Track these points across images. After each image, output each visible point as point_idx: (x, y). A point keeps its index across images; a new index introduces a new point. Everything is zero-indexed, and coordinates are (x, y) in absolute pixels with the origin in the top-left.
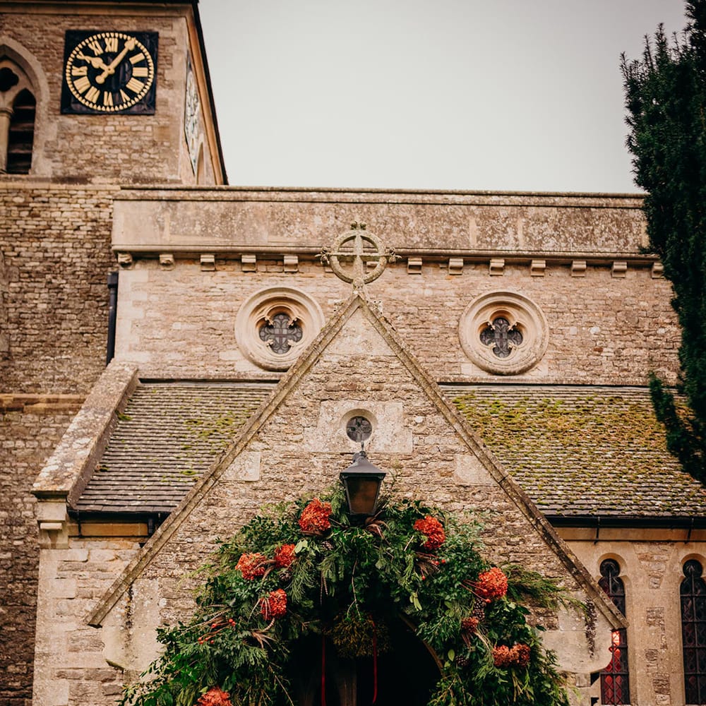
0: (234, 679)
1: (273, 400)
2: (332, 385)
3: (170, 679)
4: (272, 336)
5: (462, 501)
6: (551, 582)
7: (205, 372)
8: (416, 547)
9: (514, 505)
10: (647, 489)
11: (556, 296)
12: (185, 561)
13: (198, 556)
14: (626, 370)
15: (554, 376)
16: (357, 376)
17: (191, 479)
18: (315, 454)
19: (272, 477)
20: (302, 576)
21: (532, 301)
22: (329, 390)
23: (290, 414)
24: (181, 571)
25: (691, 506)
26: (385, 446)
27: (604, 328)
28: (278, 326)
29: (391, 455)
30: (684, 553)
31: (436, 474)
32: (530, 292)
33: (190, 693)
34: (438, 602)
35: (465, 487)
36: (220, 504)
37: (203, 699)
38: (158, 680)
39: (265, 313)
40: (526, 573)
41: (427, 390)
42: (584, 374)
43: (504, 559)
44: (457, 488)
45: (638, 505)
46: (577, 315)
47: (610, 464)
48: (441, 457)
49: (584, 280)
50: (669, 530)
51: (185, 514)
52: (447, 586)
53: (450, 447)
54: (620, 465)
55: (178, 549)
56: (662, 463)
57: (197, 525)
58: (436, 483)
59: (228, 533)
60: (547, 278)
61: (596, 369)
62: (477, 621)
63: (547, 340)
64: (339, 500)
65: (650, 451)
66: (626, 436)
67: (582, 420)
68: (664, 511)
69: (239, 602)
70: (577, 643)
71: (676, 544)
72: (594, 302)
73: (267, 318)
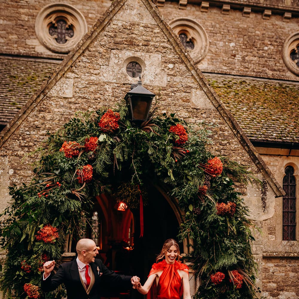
0: (60, 219)
1: (81, 46)
2: (118, 40)
3: (17, 220)
4: (57, 33)
5: (195, 118)
6: (244, 168)
7: (17, 51)
8: (172, 141)
9: (225, 122)
10: (268, 127)
11: (213, 24)
12: (25, 146)
13: (34, 143)
14: (247, 68)
15: (211, 68)
16: (134, 36)
17: (15, 108)
18: (108, 83)
19: (81, 95)
20: (104, 156)
21: (201, 25)
22: (116, 43)
23: (92, 56)
24: (22, 152)
25: (291, 137)
26: (150, 81)
27: (237, 44)
28: (60, 27)
29: (154, 87)
30: (286, 162)
31: (180, 100)
32: (200, 20)
33: (33, 228)
34: (183, 176)
35: (197, 109)
36: (47, 111)
37: (41, 231)
38: (10, 220)
39: (52, 19)
40: (230, 162)
41: (176, 48)
42: (226, 68)
43: (218, 153)
44: (192, 110)
45: (264, 135)
46: (224, 36)
47: (246, 114)
48: (183, 90)
49: (228, 16)
50: (280, 149)
51: (25, 116)
52: (191, 167)
53: (189, 84)
54: (251, 115)
55: (21, 138)
56: (272, 115)
57: (32, 124)
58: (180, 106)
59: (53, 130)
60: (209, 13)
61: (232, 66)
62: (207, 188)
63: (208, 47)
64: (125, 111)
65: (265, 109)
66: (252, 101)
67: (228, 91)
68: (278, 139)
69: (63, 171)
70: (257, 203)
71: (282, 157)
72: (233, 29)
73: (54, 22)
